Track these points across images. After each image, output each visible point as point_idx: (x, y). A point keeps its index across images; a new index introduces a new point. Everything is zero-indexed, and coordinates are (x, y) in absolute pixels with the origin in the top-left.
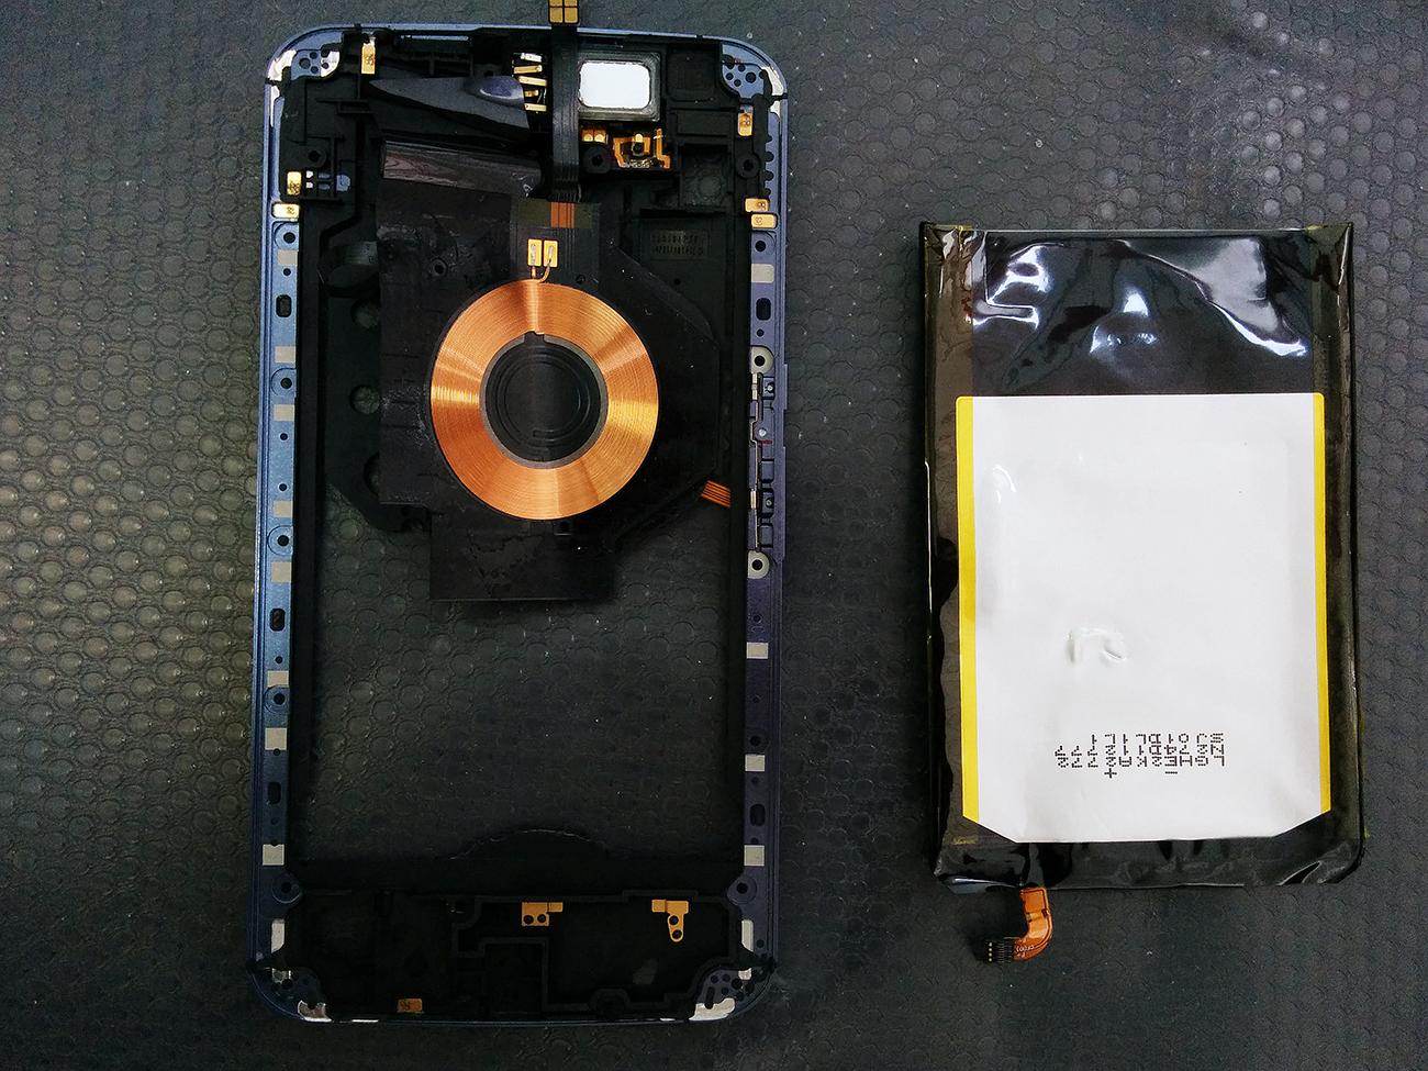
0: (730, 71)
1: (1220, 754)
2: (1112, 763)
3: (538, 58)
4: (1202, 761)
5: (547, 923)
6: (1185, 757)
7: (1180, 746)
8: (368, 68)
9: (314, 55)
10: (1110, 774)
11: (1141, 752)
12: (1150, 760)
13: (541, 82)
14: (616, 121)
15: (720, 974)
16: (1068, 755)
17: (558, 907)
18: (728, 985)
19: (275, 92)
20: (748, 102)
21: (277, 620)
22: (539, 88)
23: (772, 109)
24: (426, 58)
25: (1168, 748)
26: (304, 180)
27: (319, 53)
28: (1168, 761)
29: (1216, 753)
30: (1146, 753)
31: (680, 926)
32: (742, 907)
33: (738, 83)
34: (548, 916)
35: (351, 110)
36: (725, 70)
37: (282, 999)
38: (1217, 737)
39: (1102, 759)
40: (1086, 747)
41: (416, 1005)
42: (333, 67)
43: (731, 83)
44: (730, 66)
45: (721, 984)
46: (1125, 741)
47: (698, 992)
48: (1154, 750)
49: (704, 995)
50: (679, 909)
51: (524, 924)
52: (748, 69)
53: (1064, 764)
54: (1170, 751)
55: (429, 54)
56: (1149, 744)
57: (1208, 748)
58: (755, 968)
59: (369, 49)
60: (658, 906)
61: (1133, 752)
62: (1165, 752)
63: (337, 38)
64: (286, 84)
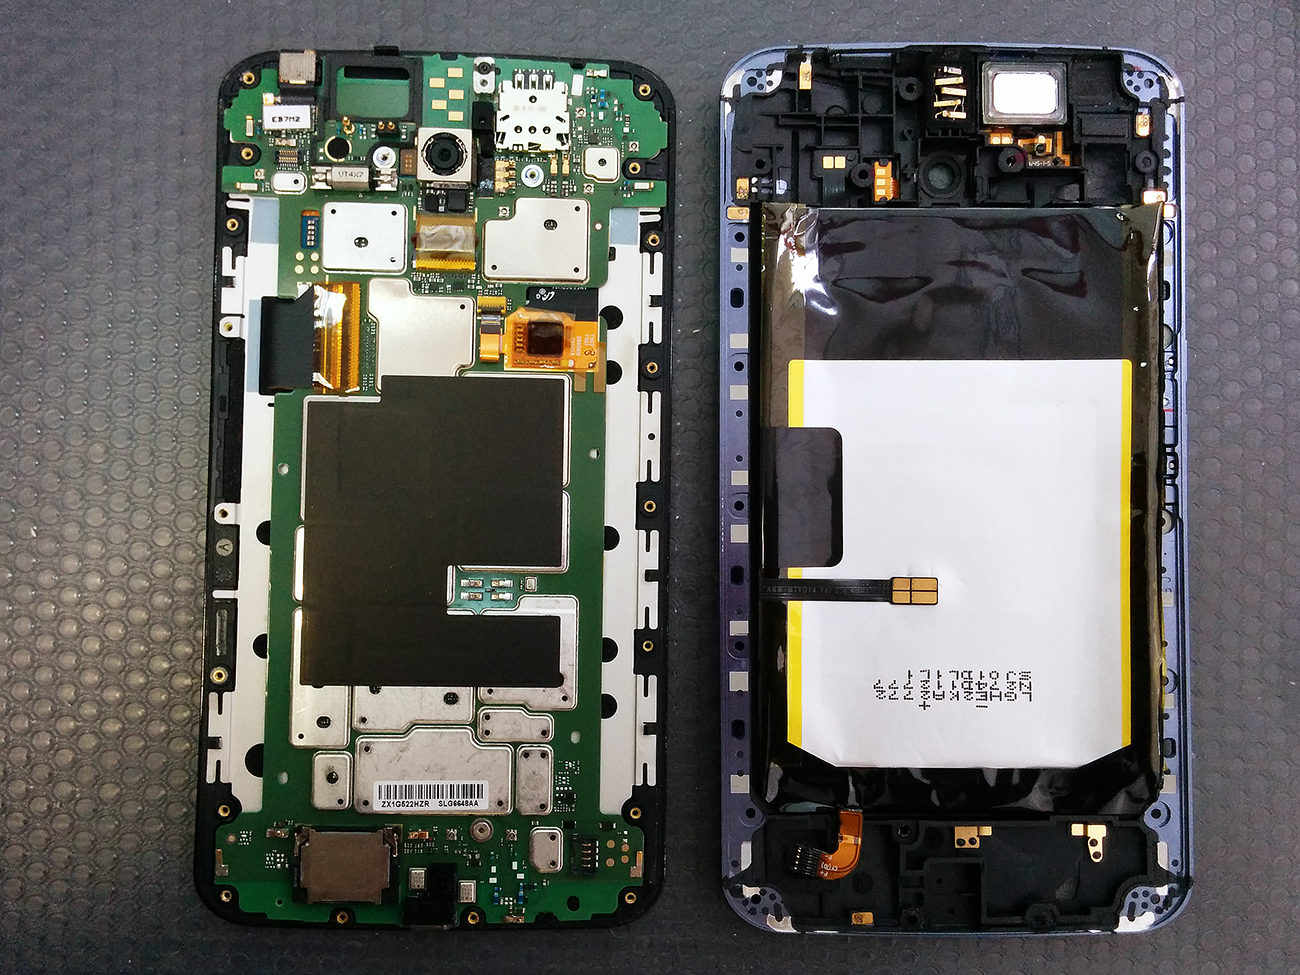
0: (1130, 78)
1: (1028, 691)
2: (926, 696)
3: (958, 71)
4: (1010, 696)
5: (977, 846)
6: (995, 693)
7: (990, 682)
8: (805, 84)
9: (760, 74)
10: (924, 706)
11: (954, 687)
12: (962, 695)
13: (963, 92)
14: (1027, 125)
15: (1140, 890)
16: (886, 688)
17: (987, 831)
18: (1147, 900)
19: (727, 108)
20: (1145, 105)
21: (737, 574)
22: (960, 97)
23: (1169, 111)
24: (855, 73)
25: (979, 684)
26: (751, 185)
27: (764, 73)
28: (979, 696)
29: (1024, 689)
30: (959, 688)
31: (1099, 848)
32: (1159, 831)
33: (1137, 88)
34: (978, 839)
35: (788, 122)
36: (1126, 78)
37: (752, 912)
38: (1025, 675)
39: (917, 693)
40: (902, 681)
41: (868, 918)
42: (776, 84)
43: (1131, 89)
44: (1130, 73)
45: (1141, 899)
46: (939, 676)
47: (1121, 907)
48: (966, 685)
49: (1126, 909)
50: (1098, 832)
51: (957, 846)
52: (1148, 76)
53: (882, 696)
54: (981, 686)
55: (856, 70)
56: (961, 680)
57: (1017, 685)
58: (1171, 885)
59: (806, 67)
60: (1077, 830)
61: (947, 687)
62: (977, 688)
63: (781, 58)
64: (736, 101)
